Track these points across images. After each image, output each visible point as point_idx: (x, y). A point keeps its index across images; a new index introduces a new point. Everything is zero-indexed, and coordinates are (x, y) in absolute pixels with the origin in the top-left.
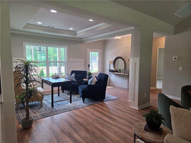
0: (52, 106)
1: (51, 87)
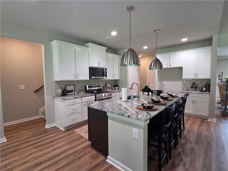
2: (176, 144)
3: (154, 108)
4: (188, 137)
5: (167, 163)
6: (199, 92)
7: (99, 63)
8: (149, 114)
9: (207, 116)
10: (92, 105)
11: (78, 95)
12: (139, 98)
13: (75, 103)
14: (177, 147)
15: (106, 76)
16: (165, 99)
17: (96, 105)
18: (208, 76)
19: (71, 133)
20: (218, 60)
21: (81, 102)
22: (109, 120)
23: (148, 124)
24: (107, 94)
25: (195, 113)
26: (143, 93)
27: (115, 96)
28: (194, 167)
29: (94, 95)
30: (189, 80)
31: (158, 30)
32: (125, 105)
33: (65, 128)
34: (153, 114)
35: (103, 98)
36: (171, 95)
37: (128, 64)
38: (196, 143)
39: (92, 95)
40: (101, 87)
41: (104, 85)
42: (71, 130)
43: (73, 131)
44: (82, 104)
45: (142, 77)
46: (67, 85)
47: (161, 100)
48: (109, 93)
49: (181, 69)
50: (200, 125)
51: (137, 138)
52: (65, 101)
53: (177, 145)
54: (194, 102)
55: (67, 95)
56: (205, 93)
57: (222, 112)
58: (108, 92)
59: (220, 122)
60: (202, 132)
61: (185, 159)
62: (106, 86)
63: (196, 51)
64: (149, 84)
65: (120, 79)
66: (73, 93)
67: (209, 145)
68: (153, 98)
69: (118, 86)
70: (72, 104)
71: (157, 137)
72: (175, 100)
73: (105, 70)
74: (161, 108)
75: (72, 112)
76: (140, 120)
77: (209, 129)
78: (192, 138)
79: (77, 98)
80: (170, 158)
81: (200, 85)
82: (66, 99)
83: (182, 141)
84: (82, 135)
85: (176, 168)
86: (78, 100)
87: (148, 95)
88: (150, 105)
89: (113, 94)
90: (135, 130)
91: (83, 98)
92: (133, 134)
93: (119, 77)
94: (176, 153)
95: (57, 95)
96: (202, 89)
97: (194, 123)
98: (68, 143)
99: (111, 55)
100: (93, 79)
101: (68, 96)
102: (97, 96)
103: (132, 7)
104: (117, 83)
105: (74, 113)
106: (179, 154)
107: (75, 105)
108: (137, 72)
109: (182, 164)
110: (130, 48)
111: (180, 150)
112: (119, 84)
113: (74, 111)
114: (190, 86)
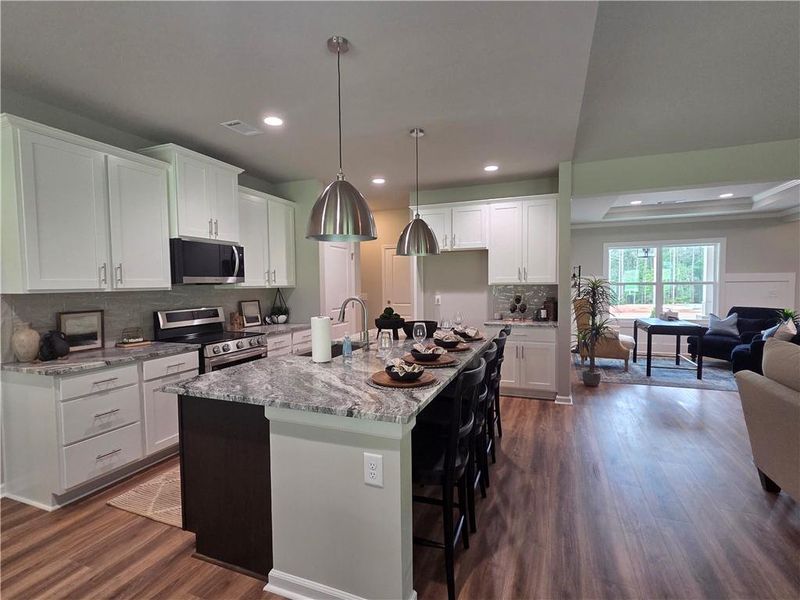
0: (649, 374)
1: (647, 334)
2: (485, 483)
3: (423, 378)
4: (513, 457)
5: (467, 547)
6: (531, 323)
7: (213, 225)
8: (416, 400)
9: (553, 389)
10: (197, 388)
11: (123, 353)
12: (368, 350)
13: (111, 385)
14: (488, 491)
15: (241, 274)
16: (451, 346)
17: (214, 386)
18: (549, 278)
19: (92, 515)
20: (572, 231)
21: (136, 380)
22: (272, 437)
23: (412, 431)
24: (245, 342)
25: (523, 386)
26: (380, 331)
27: (277, 349)
28: (536, 541)
29: (194, 350)
30: (505, 288)
31: (421, 131)
32: (324, 375)
33: (58, 499)
34: (427, 396)
35: (233, 358)
36: (464, 335)
37: (335, 232)
38: (535, 470)
39: (187, 350)
40: (221, 318)
41: (233, 307)
42: (91, 502)
43: (101, 504)
44: (141, 387)
45: (368, 279)
46: (66, 313)
47: (441, 351)
48: (254, 340)
49: (484, 253)
50: (539, 419)
51: (378, 481)
52: (63, 382)
53: (488, 486)
54: (521, 353)
55: (65, 354)
56: (545, 324)
57: (584, 374)
58: (250, 335)
59: (582, 402)
60: (545, 438)
61: (512, 524)
62: (241, 314)
63: (520, 203)
64: (389, 302)
65: (293, 284)
66: (98, 343)
67: (564, 470)
68: (417, 346)
69: (286, 312)
70: (96, 389)
71: (440, 468)
72: (476, 348)
73: (236, 252)
74: (446, 376)
75: (98, 422)
76: (391, 419)
77: (559, 427)
78: (523, 456)
79: (120, 364)
80: (474, 530)
81: (534, 302)
82: (68, 374)
83: (498, 472)
84: (149, 514)
85: (492, 555)
86: (127, 374)
87: (396, 337)
88: (414, 369)
89: (271, 342)
90: (372, 456)
91: (145, 363)
92: (367, 471)
93: (288, 277)
94: (488, 509)
95: (11, 359)
96: (539, 312)
97: (522, 413)
98: (84, 561)
99: (256, 198)
100: (189, 287)
101: (71, 357)
102: (209, 350)
103: (345, 41)
104: (282, 300)
105: (106, 429)
106: (496, 511)
107: (111, 395)
108: (353, 262)
109: (505, 538)
110: (340, 179)
111: (496, 499)
112: (290, 304)
113: (105, 420)
114: (508, 306)
